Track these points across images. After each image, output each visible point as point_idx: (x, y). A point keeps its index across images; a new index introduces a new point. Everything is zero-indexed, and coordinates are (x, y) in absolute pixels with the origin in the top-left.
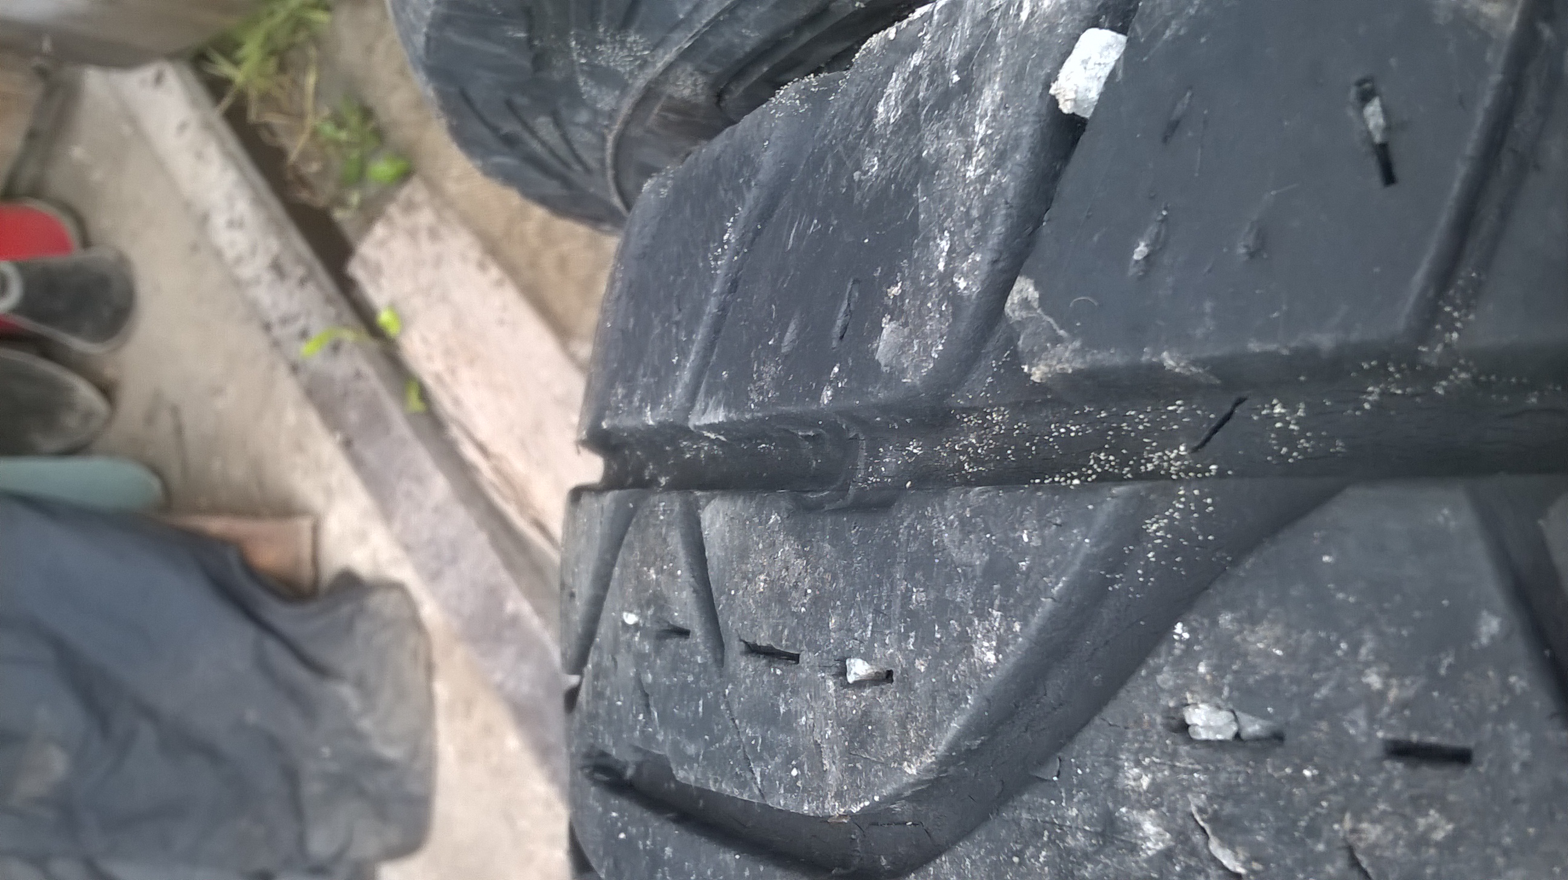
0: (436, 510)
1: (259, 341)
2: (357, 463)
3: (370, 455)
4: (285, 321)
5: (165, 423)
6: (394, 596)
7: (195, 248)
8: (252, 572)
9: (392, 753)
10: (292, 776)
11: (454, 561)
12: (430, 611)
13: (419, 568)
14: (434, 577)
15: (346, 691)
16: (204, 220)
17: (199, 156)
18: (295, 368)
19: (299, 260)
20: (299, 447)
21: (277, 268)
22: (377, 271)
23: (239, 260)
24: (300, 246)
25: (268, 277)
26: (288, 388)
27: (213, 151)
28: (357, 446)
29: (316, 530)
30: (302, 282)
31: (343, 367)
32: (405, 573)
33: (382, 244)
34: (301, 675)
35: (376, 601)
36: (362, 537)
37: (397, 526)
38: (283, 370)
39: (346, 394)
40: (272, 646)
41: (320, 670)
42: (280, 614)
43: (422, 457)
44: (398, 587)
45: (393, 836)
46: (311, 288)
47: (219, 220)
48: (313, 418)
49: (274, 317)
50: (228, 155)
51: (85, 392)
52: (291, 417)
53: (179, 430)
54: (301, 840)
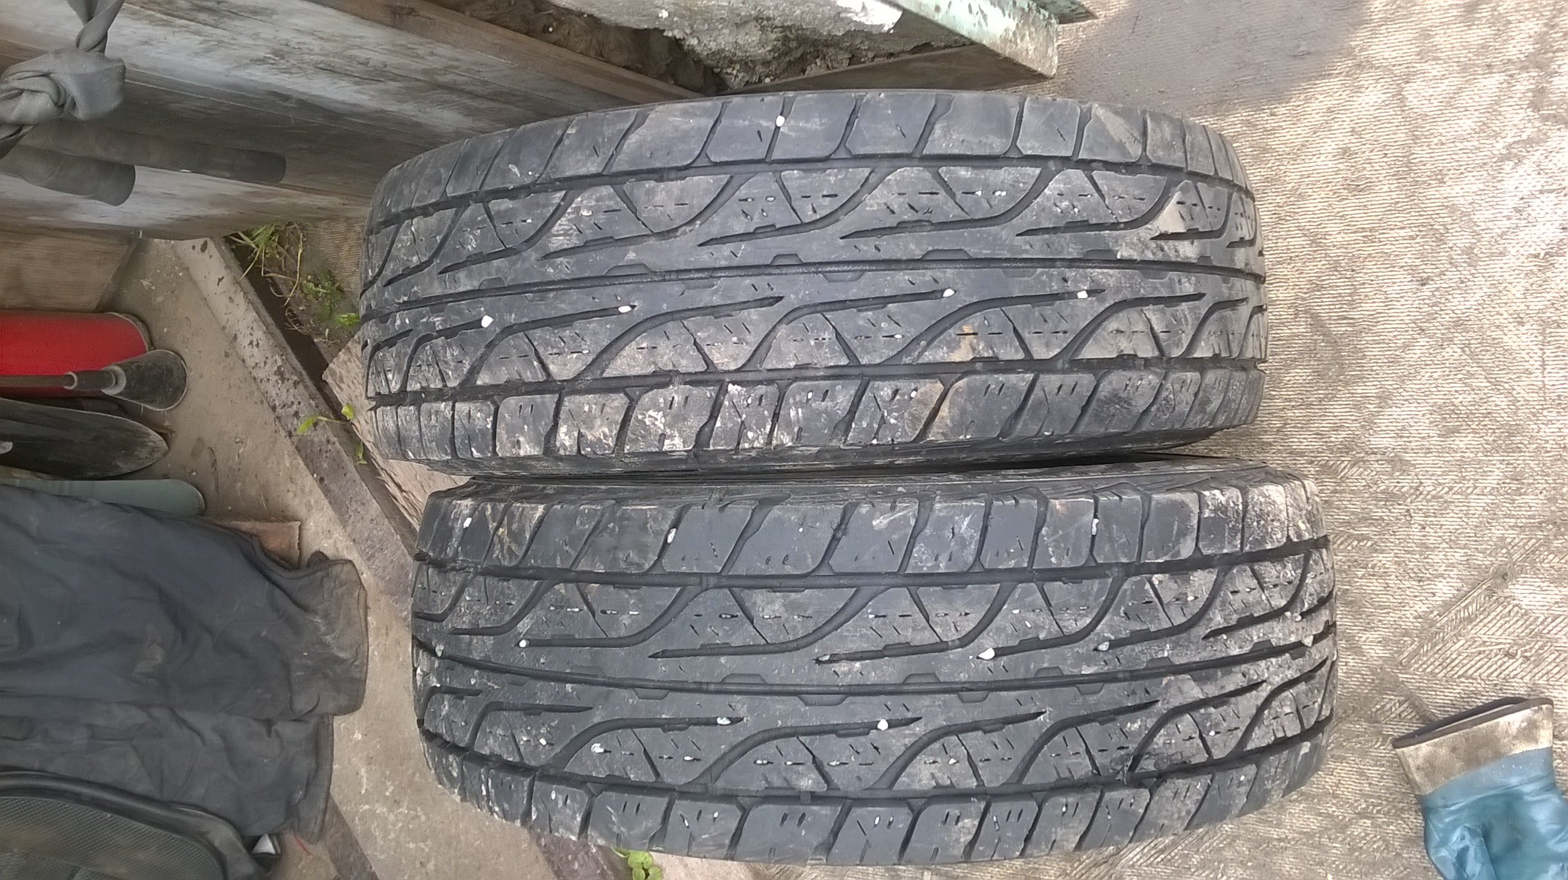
0: (372, 520)
1: (270, 416)
2: (327, 492)
3: (333, 487)
4: (284, 405)
5: (205, 456)
6: (348, 567)
7: (227, 355)
8: (266, 552)
9: (343, 655)
10: (286, 667)
11: (381, 549)
12: (366, 576)
13: (361, 553)
14: (370, 558)
15: (318, 620)
16: (235, 337)
17: (231, 300)
18: (290, 435)
19: (294, 370)
20: (292, 480)
21: (279, 373)
22: (340, 379)
23: (256, 366)
24: (295, 361)
25: (275, 378)
26: (286, 445)
27: (240, 298)
28: (327, 482)
29: (301, 529)
30: (296, 384)
31: (319, 436)
32: (353, 556)
33: (344, 364)
34: (293, 609)
35: (337, 570)
36: (328, 534)
37: (349, 528)
38: (283, 433)
39: (320, 452)
40: (277, 592)
41: (305, 609)
42: (283, 577)
43: (365, 491)
44: (349, 563)
45: (343, 701)
46: (301, 387)
47: (244, 341)
48: (300, 464)
49: (278, 402)
50: (250, 302)
51: (153, 437)
52: (287, 462)
53: (214, 463)
54: (291, 702)
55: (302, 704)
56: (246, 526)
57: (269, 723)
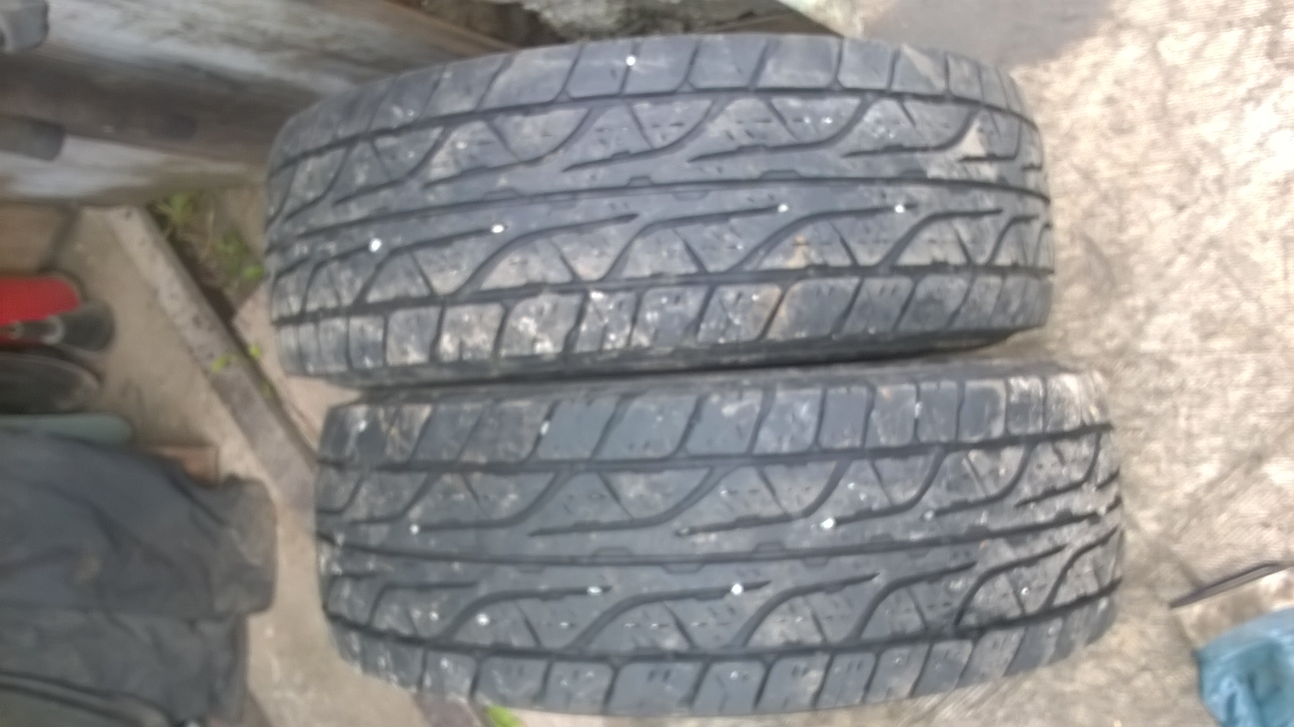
0: (278, 445)
1: (187, 358)
2: (239, 421)
3: (244, 417)
4: (200, 348)
5: (132, 396)
6: (257, 486)
7: (150, 307)
8: (187, 475)
9: (256, 561)
10: (206, 573)
11: (287, 470)
12: (275, 493)
13: (270, 473)
14: (277, 477)
15: (234, 533)
16: (155, 292)
17: (153, 259)
18: (206, 373)
19: (208, 318)
20: (208, 412)
21: (197, 321)
22: (249, 325)
23: (175, 315)
24: (208, 310)
25: (191, 325)
26: (202, 383)
27: (160, 257)
28: (238, 412)
29: (217, 453)
30: (210, 329)
31: (231, 373)
32: (263, 475)
33: (251, 311)
34: (210, 523)
35: (247, 488)
36: (241, 457)
37: (259, 452)
38: (199, 372)
39: (233, 387)
41: (221, 522)
43: (271, 419)
44: (259, 482)
45: (255, 600)
46: (214, 332)
47: (164, 293)
48: (215, 399)
49: (195, 346)
51: (88, 379)
52: (203, 397)
53: (140, 400)
54: (211, 604)
55: (221, 605)
56: (169, 452)
57: (192, 624)
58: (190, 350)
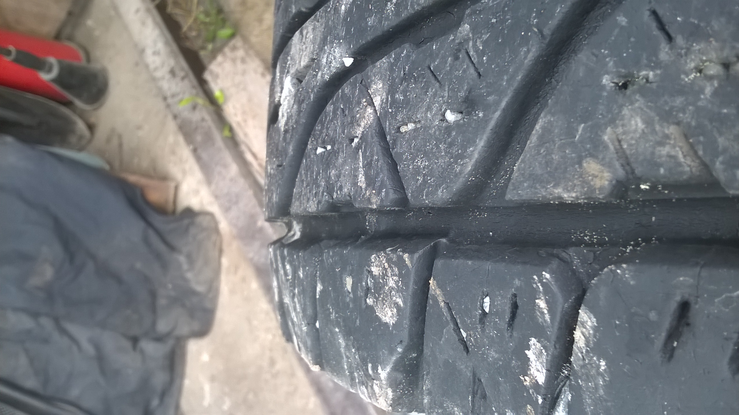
0: (231, 180)
1: (161, 105)
2: (198, 159)
3: (204, 155)
4: (173, 96)
5: (115, 142)
6: (208, 218)
7: (137, 64)
8: (147, 202)
9: (200, 288)
10: (153, 295)
11: (237, 203)
12: (224, 226)
13: (221, 206)
14: (227, 210)
15: (182, 259)
16: (142, 51)
17: (143, 23)
18: (175, 117)
19: (182, 69)
20: (173, 152)
21: (172, 72)
22: (216, 77)
23: (156, 69)
24: (183, 63)
25: (168, 76)
26: (172, 125)
27: (150, 22)
28: (199, 151)
29: (177, 188)
30: (183, 78)
31: (196, 117)
32: (214, 209)
33: (220, 64)
34: (162, 247)
35: (199, 219)
36: (197, 192)
37: (213, 187)
38: (170, 118)
39: (196, 128)
40: (151, 233)
41: (172, 248)
42: (157, 220)
43: (227, 156)
44: (211, 215)
45: (196, 326)
46: (186, 82)
47: (149, 52)
48: (181, 139)
49: (169, 94)
50: (156, 23)
51: (81, 126)
52: (171, 139)
53: (120, 145)
54: (154, 324)
55: (162, 327)
56: (132, 178)
57: (135, 340)
58: (165, 99)
